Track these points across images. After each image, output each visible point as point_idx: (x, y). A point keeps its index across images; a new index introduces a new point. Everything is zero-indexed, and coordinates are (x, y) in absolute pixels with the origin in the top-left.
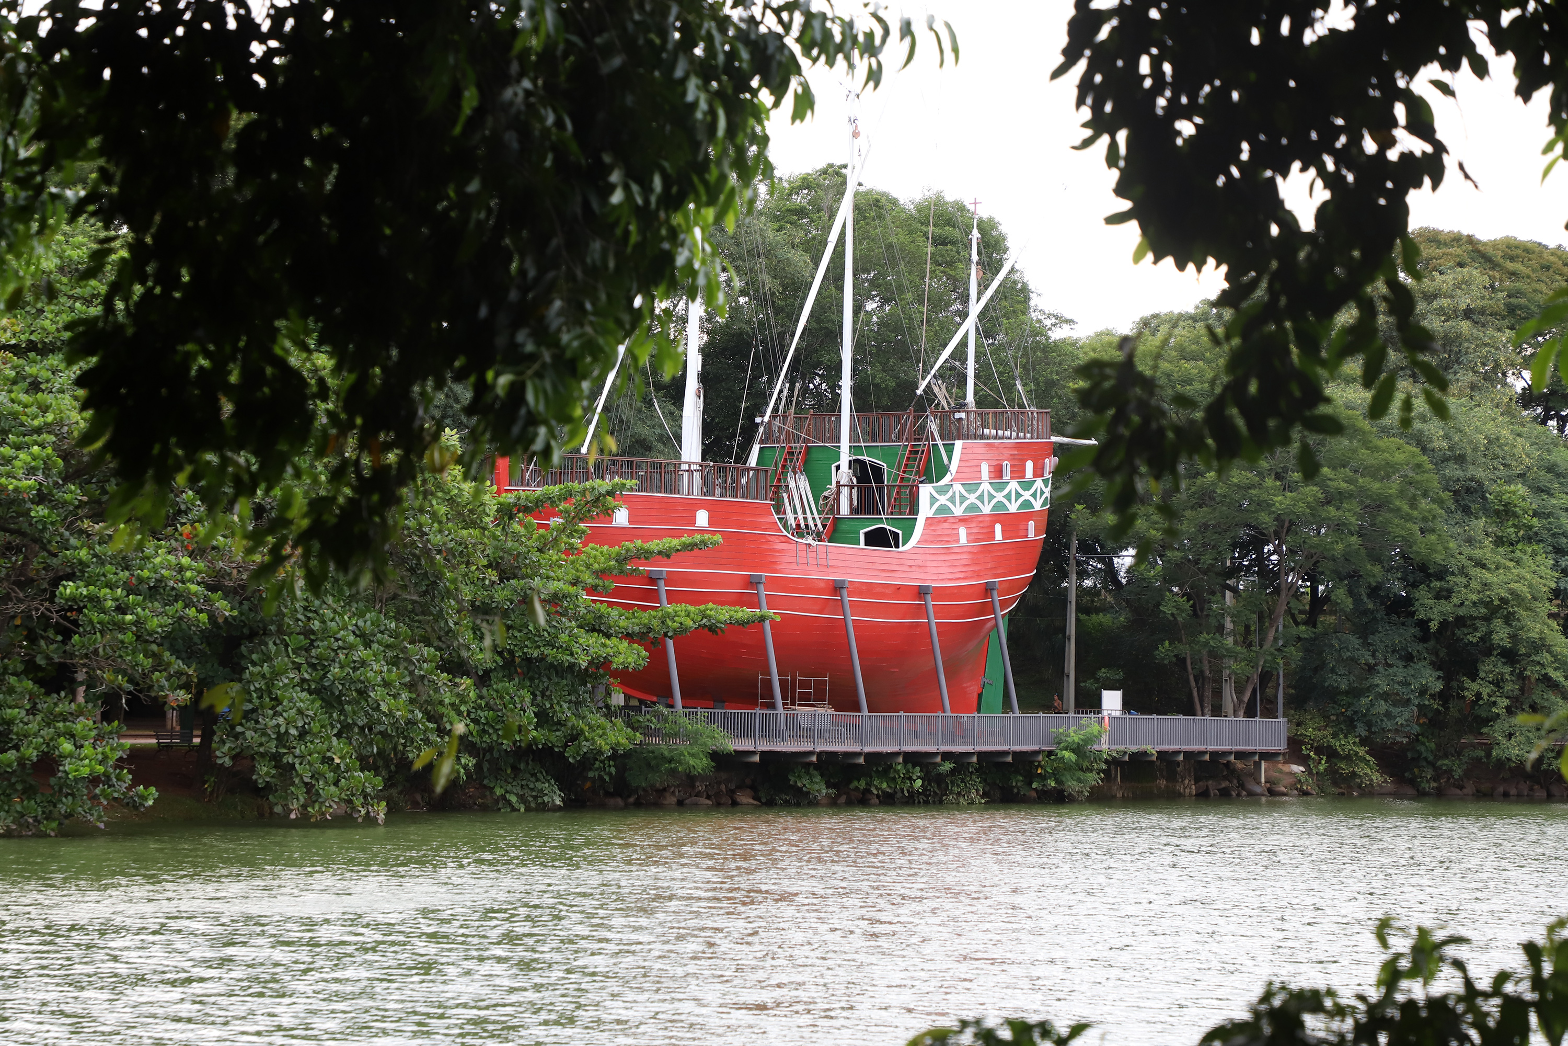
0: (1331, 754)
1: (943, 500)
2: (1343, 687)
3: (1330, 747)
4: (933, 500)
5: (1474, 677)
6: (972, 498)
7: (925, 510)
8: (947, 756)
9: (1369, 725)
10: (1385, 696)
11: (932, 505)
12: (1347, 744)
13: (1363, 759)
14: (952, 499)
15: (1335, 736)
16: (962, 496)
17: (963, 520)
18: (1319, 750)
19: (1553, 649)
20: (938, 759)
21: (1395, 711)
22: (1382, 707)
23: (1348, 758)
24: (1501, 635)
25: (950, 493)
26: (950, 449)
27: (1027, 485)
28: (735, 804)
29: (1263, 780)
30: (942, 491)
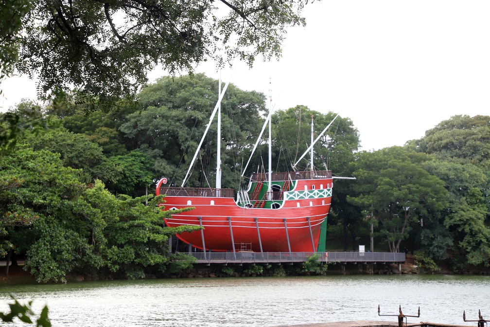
0: (422, 262)
1: (291, 196)
2: (426, 244)
3: (423, 260)
4: (288, 196)
5: (462, 241)
6: (301, 195)
7: (285, 199)
8: (270, 263)
9: (433, 254)
10: (437, 247)
11: (287, 197)
12: (427, 260)
13: (432, 264)
14: (295, 195)
15: (425, 257)
16: (298, 194)
17: (298, 201)
18: (419, 262)
19: (483, 233)
20: (268, 264)
21: (440, 251)
22: (436, 249)
23: (428, 263)
24: (467, 229)
25: (294, 194)
26: (294, 182)
27: (321, 191)
28: (209, 277)
29: (400, 269)
30: (291, 193)
